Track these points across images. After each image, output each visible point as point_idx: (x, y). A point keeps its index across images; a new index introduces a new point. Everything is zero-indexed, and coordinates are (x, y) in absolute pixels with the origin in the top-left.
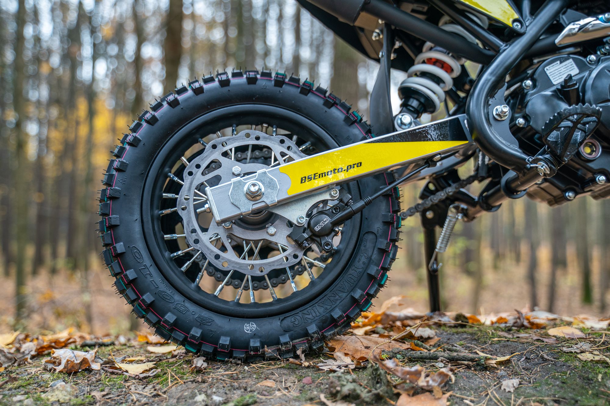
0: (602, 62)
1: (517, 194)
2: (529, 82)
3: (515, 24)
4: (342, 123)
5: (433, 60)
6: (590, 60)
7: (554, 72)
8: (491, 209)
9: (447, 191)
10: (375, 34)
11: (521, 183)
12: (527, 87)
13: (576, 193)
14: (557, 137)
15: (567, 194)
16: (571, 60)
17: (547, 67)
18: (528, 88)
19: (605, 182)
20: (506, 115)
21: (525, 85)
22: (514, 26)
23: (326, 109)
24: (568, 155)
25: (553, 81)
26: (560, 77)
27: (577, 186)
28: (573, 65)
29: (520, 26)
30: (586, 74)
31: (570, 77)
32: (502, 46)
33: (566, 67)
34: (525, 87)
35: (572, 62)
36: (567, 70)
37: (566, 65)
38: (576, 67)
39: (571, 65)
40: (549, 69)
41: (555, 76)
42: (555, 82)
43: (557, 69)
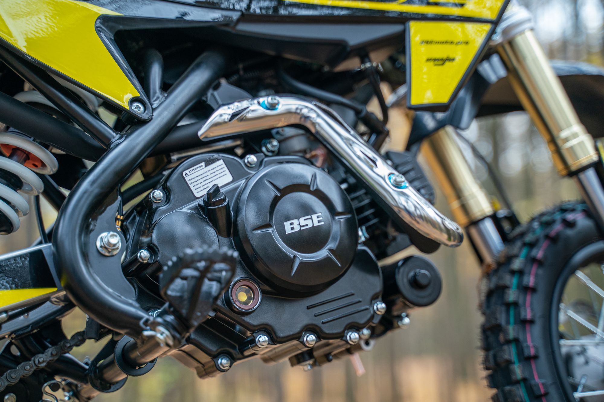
0: (265, 167)
1: (140, 368)
2: (158, 194)
3: (135, 104)
6: (248, 162)
7: (196, 179)
8: (110, 387)
9: (37, 362)
11: (141, 354)
12: (157, 200)
13: (233, 359)
14: (182, 290)
15: (220, 361)
16: (221, 162)
17: (187, 172)
18: (158, 202)
19: (268, 344)
20: (117, 248)
21: (153, 197)
22: (133, 108)
24: (198, 317)
25: (195, 192)
26: (204, 187)
27: (234, 348)
28: (224, 170)
29: (142, 109)
30: (242, 182)
31: (217, 190)
32: (114, 137)
33: (214, 172)
34: (154, 200)
35: (222, 164)
36: (215, 175)
37: (213, 169)
38: (227, 172)
39: (222, 169)
40: (189, 174)
41: (199, 184)
42: (198, 193)
43: (202, 175)
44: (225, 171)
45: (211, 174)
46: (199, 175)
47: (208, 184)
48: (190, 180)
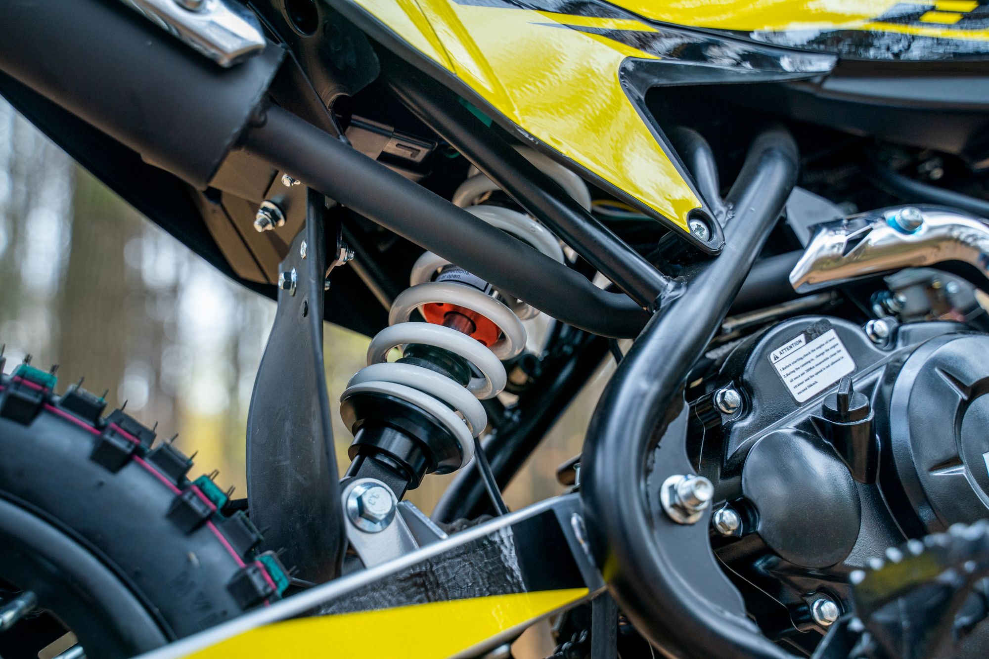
2: (732, 395)
4: (163, 525)
5: (446, 309)
6: (875, 335)
7: (794, 366)
10: (261, 215)
12: (728, 409)
16: (831, 333)
17: (776, 352)
18: (731, 411)
21: (723, 402)
22: (692, 230)
23: (101, 474)
25: (794, 392)
26: (811, 381)
28: (837, 348)
29: (706, 232)
31: (850, 389)
32: (664, 287)
33: (823, 354)
34: (723, 408)
35: (833, 338)
36: (825, 360)
37: (820, 347)
38: (844, 353)
39: (834, 347)
40: (781, 357)
41: (799, 376)
42: (800, 394)
43: (802, 359)
44: (840, 351)
45: (817, 356)
46: (799, 360)
47: (816, 376)
48: (784, 369)
